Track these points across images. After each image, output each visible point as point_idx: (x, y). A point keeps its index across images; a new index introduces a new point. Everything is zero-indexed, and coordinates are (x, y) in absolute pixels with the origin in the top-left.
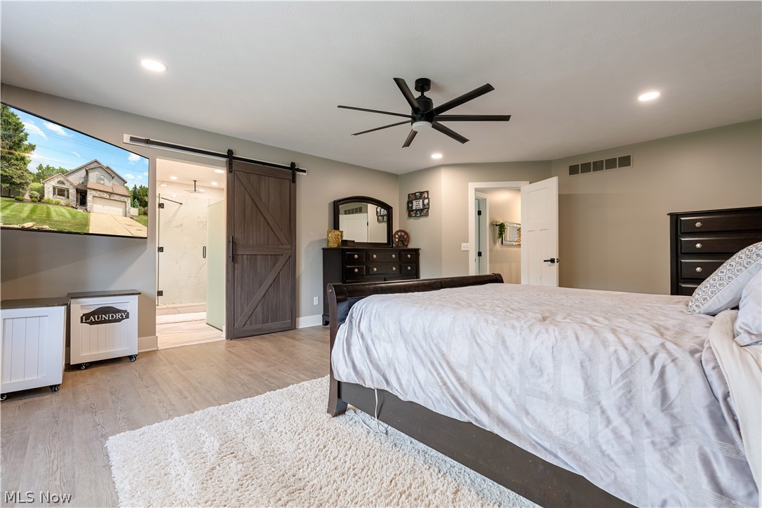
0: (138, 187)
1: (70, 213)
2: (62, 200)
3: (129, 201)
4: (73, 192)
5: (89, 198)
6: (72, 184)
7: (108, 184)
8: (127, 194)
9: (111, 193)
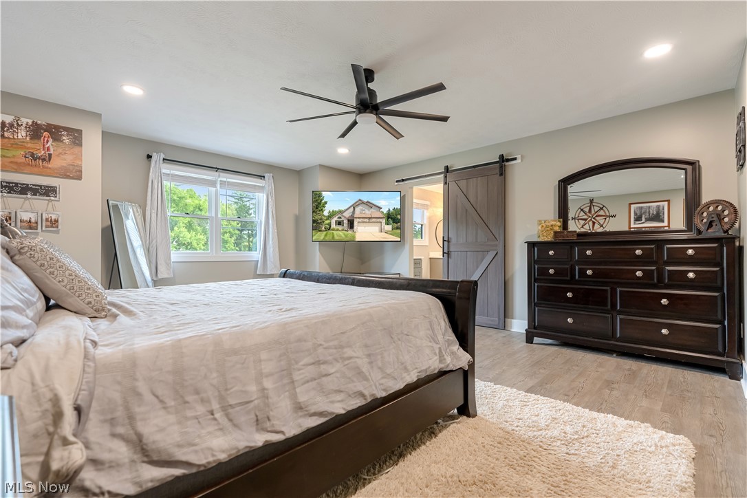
0: (391, 210)
1: (344, 234)
2: (340, 227)
3: (384, 221)
4: (346, 222)
5: (355, 223)
6: (345, 217)
7: (368, 212)
8: (382, 216)
9: (370, 218)
